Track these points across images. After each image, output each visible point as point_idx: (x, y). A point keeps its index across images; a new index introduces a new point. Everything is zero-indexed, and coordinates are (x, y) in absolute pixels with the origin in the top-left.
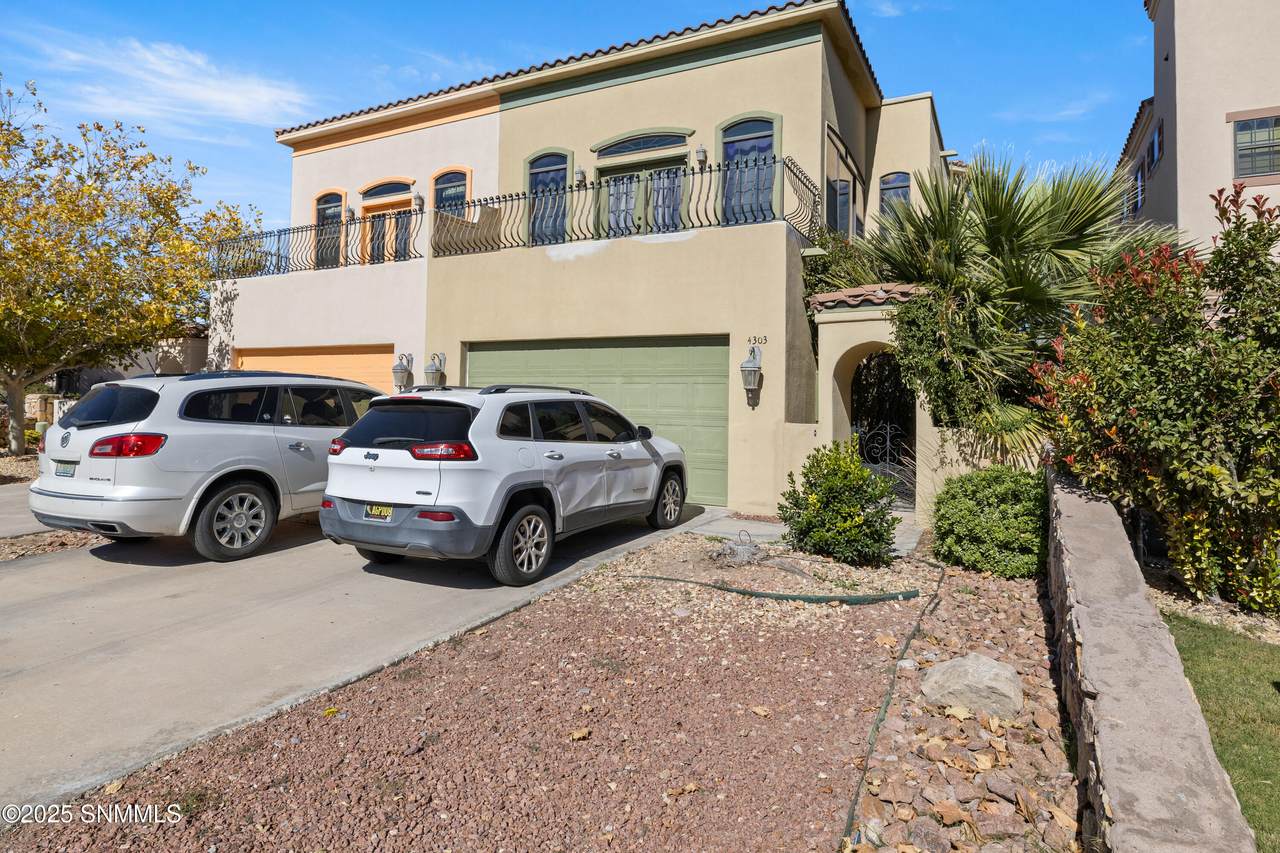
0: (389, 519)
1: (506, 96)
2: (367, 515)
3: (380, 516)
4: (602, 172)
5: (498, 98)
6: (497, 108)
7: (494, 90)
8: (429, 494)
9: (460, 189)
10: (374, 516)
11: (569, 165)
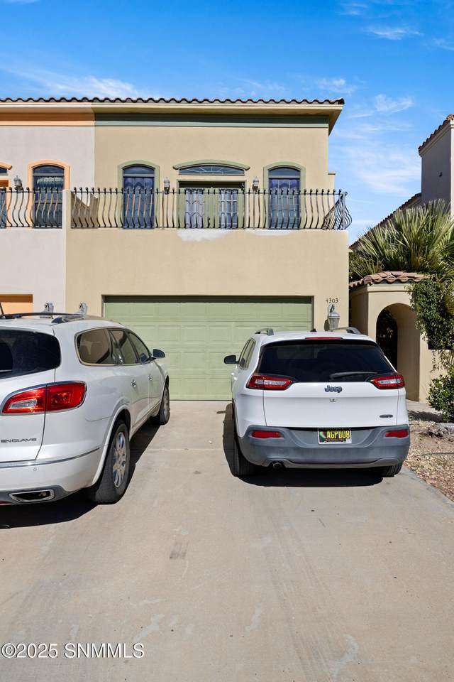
0: (349, 441)
1: (100, 116)
2: (322, 440)
3: (337, 439)
4: (182, 184)
5: (93, 115)
6: (92, 123)
7: (92, 108)
8: (391, 416)
9: (57, 180)
10: (330, 440)
11: (156, 175)
